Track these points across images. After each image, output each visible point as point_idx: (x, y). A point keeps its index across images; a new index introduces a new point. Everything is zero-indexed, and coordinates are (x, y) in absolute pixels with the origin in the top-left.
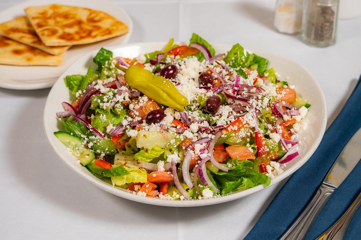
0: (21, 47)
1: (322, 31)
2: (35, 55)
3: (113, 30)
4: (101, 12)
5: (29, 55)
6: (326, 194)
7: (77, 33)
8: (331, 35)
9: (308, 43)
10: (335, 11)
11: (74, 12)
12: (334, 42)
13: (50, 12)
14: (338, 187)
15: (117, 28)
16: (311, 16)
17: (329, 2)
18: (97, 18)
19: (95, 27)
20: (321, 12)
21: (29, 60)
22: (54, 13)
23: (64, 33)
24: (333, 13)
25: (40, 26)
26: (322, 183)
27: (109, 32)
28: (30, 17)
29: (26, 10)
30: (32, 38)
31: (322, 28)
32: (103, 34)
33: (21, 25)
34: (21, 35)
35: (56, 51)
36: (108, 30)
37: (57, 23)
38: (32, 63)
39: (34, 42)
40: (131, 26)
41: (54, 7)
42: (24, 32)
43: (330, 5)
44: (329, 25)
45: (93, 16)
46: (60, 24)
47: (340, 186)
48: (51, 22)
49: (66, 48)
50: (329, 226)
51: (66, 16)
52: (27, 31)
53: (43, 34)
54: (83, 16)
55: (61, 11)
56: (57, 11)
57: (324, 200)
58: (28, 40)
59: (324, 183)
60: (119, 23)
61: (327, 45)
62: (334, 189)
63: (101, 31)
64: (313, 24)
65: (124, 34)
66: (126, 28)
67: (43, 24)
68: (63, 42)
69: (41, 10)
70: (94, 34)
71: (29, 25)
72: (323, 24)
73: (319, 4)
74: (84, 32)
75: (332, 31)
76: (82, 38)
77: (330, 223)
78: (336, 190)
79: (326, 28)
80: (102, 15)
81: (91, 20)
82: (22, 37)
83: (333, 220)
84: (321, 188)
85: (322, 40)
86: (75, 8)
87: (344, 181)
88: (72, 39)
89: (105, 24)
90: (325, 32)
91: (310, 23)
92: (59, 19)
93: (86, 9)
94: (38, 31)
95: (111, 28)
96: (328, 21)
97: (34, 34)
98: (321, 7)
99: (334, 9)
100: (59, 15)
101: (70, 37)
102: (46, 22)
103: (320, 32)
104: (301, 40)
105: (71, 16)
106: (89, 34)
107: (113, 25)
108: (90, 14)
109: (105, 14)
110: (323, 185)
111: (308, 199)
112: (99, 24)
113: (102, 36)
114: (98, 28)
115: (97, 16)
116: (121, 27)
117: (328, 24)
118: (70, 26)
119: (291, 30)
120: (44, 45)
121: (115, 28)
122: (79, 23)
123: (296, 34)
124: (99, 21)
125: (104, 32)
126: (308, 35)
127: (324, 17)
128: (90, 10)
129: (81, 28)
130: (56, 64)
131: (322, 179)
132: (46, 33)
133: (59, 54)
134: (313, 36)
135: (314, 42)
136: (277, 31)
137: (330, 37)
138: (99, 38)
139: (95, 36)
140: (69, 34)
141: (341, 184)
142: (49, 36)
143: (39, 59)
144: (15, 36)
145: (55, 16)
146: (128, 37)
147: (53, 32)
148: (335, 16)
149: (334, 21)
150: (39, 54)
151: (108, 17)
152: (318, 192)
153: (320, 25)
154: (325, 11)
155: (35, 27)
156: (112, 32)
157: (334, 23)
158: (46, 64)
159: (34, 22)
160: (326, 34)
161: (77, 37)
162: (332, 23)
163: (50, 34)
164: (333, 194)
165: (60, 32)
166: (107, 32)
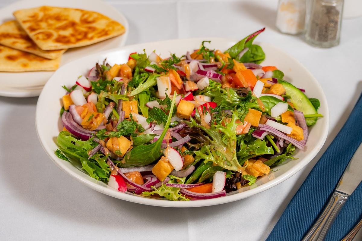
0: (14, 53)
1: (326, 31)
2: (30, 60)
3: (109, 31)
4: (93, 12)
5: (23, 60)
6: (340, 202)
7: (73, 35)
8: (335, 36)
9: (312, 44)
10: (340, 11)
11: (66, 13)
12: (338, 42)
13: (41, 15)
14: (352, 194)
15: (113, 29)
16: (315, 16)
17: (334, 2)
18: (91, 19)
19: (90, 28)
20: (325, 11)
21: (25, 65)
22: (45, 15)
23: (60, 36)
24: (337, 13)
25: (32, 29)
26: (334, 190)
27: (105, 33)
28: (20, 21)
29: (14, 14)
30: (25, 43)
31: (326, 28)
32: (99, 35)
33: (11, 29)
34: (13, 40)
35: (53, 55)
36: (103, 30)
37: (50, 25)
38: (28, 69)
39: (28, 48)
40: (127, 26)
41: (44, 9)
42: (16, 37)
43: (334, 5)
44: (334, 25)
45: (86, 16)
46: (54, 27)
47: (353, 193)
48: (43, 25)
49: (63, 52)
50: (344, 234)
51: (58, 18)
52: (18, 36)
53: (38, 38)
54: (76, 17)
55: (52, 13)
56: (47, 13)
57: (338, 208)
58: (21, 45)
59: (336, 190)
60: (114, 23)
61: (331, 46)
62: (347, 196)
63: (96, 32)
64: (317, 25)
65: (121, 34)
66: (123, 28)
67: (36, 27)
68: (59, 46)
69: (31, 13)
70: (90, 35)
71: (20, 29)
72: (327, 24)
73: (323, 4)
74: (80, 34)
75: (337, 31)
76: (78, 40)
77: (345, 232)
78: (349, 197)
79: (331, 28)
80: (95, 16)
81: (85, 21)
82: (14, 43)
83: (348, 229)
84: (334, 195)
85: (327, 41)
86: (66, 9)
87: (357, 187)
88: (68, 42)
89: (100, 25)
90: (330, 32)
91: (314, 23)
92: (51, 22)
93: (77, 10)
94: (32, 35)
95: (107, 29)
96: (332, 21)
97: (27, 39)
98: (325, 6)
99: (339, 8)
100: (51, 17)
101: (66, 39)
102: (38, 25)
103: (324, 33)
104: (304, 40)
105: (63, 18)
106: (85, 36)
107: (108, 26)
108: (83, 15)
109: (99, 14)
110: (336, 192)
111: (322, 207)
112: (93, 25)
113: (99, 37)
114: (93, 29)
115: (90, 16)
116: (117, 28)
117: (332, 25)
118: (64, 28)
119: (294, 31)
120: (40, 49)
121: (110, 28)
122: (73, 24)
123: (299, 35)
124: (93, 22)
125: (100, 33)
126: (312, 35)
127: (329, 17)
128: (82, 11)
129: (76, 30)
130: (53, 69)
131: (334, 187)
132: (41, 36)
133: (56, 58)
134: (317, 37)
135: (317, 42)
136: (280, 31)
137: (334, 38)
138: (96, 40)
139: (92, 38)
140: (65, 37)
141: (354, 191)
142: (44, 39)
143: (35, 65)
144: (7, 41)
145: (46, 18)
146: (125, 37)
147: (48, 36)
148: (340, 16)
149: (339, 21)
150: (34, 59)
151: (103, 17)
152: (332, 200)
153: (324, 25)
154: (330, 11)
155: (28, 32)
156: (109, 32)
157: (339, 23)
158: (43, 69)
159: (25, 26)
160: (331, 34)
161: (73, 39)
162: (336, 23)
163: (45, 37)
164: (347, 201)
165: (55, 35)
166: (103, 33)
